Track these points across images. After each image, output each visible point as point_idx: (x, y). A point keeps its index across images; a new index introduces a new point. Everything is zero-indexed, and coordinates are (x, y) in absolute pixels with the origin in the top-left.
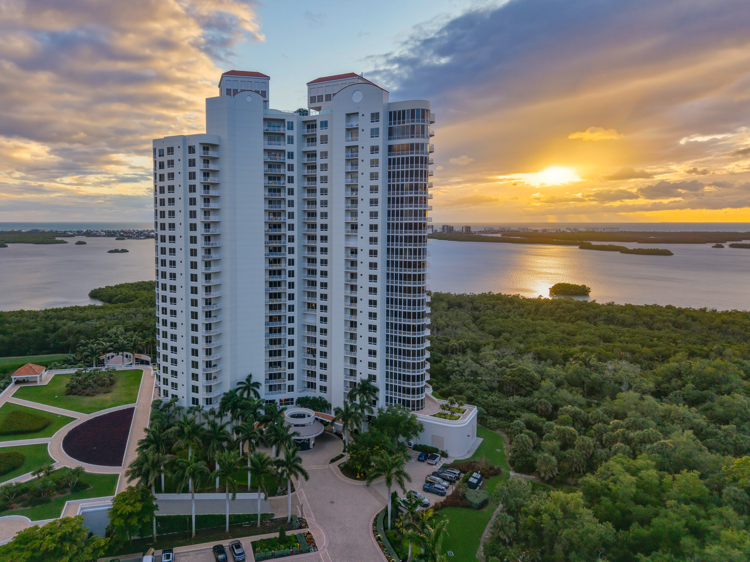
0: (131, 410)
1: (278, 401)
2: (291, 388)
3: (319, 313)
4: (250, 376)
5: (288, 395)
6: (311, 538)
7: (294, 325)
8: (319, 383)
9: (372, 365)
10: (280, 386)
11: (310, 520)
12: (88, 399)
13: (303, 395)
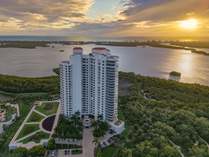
0: (55, 115)
1: (84, 115)
2: (87, 112)
3: (93, 98)
4: (78, 111)
5: (87, 114)
6: (82, 151)
7: (88, 100)
8: (93, 112)
9: (102, 112)
10: (85, 112)
11: (83, 147)
12: (48, 111)
13: (90, 114)
